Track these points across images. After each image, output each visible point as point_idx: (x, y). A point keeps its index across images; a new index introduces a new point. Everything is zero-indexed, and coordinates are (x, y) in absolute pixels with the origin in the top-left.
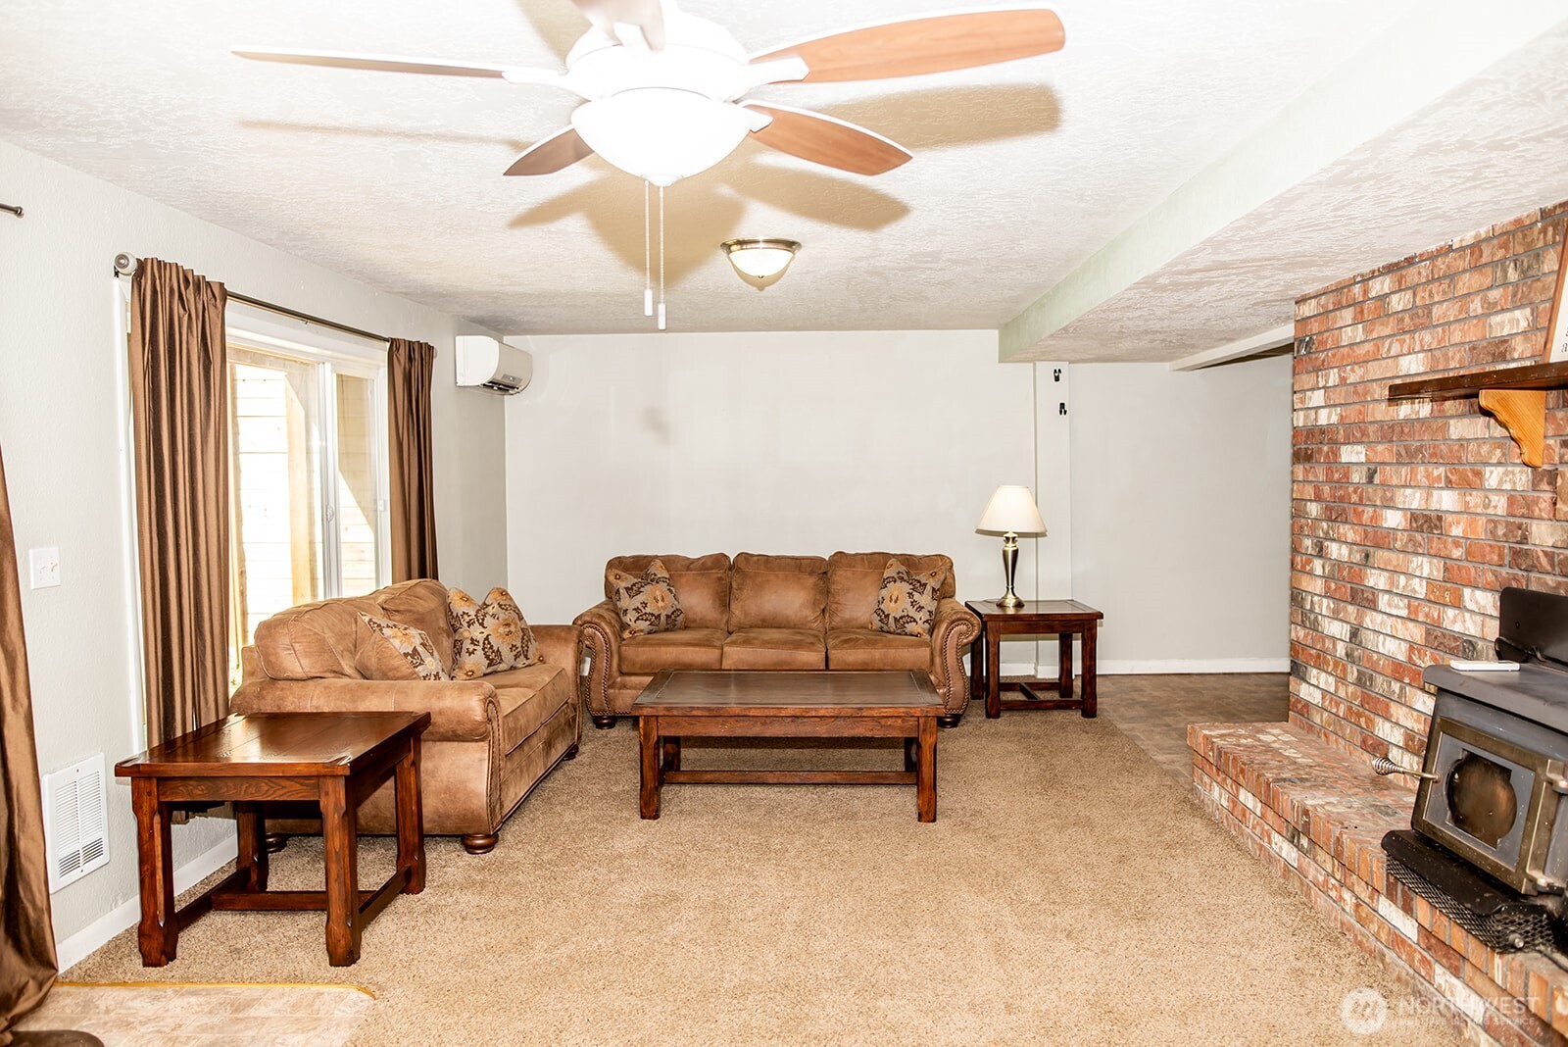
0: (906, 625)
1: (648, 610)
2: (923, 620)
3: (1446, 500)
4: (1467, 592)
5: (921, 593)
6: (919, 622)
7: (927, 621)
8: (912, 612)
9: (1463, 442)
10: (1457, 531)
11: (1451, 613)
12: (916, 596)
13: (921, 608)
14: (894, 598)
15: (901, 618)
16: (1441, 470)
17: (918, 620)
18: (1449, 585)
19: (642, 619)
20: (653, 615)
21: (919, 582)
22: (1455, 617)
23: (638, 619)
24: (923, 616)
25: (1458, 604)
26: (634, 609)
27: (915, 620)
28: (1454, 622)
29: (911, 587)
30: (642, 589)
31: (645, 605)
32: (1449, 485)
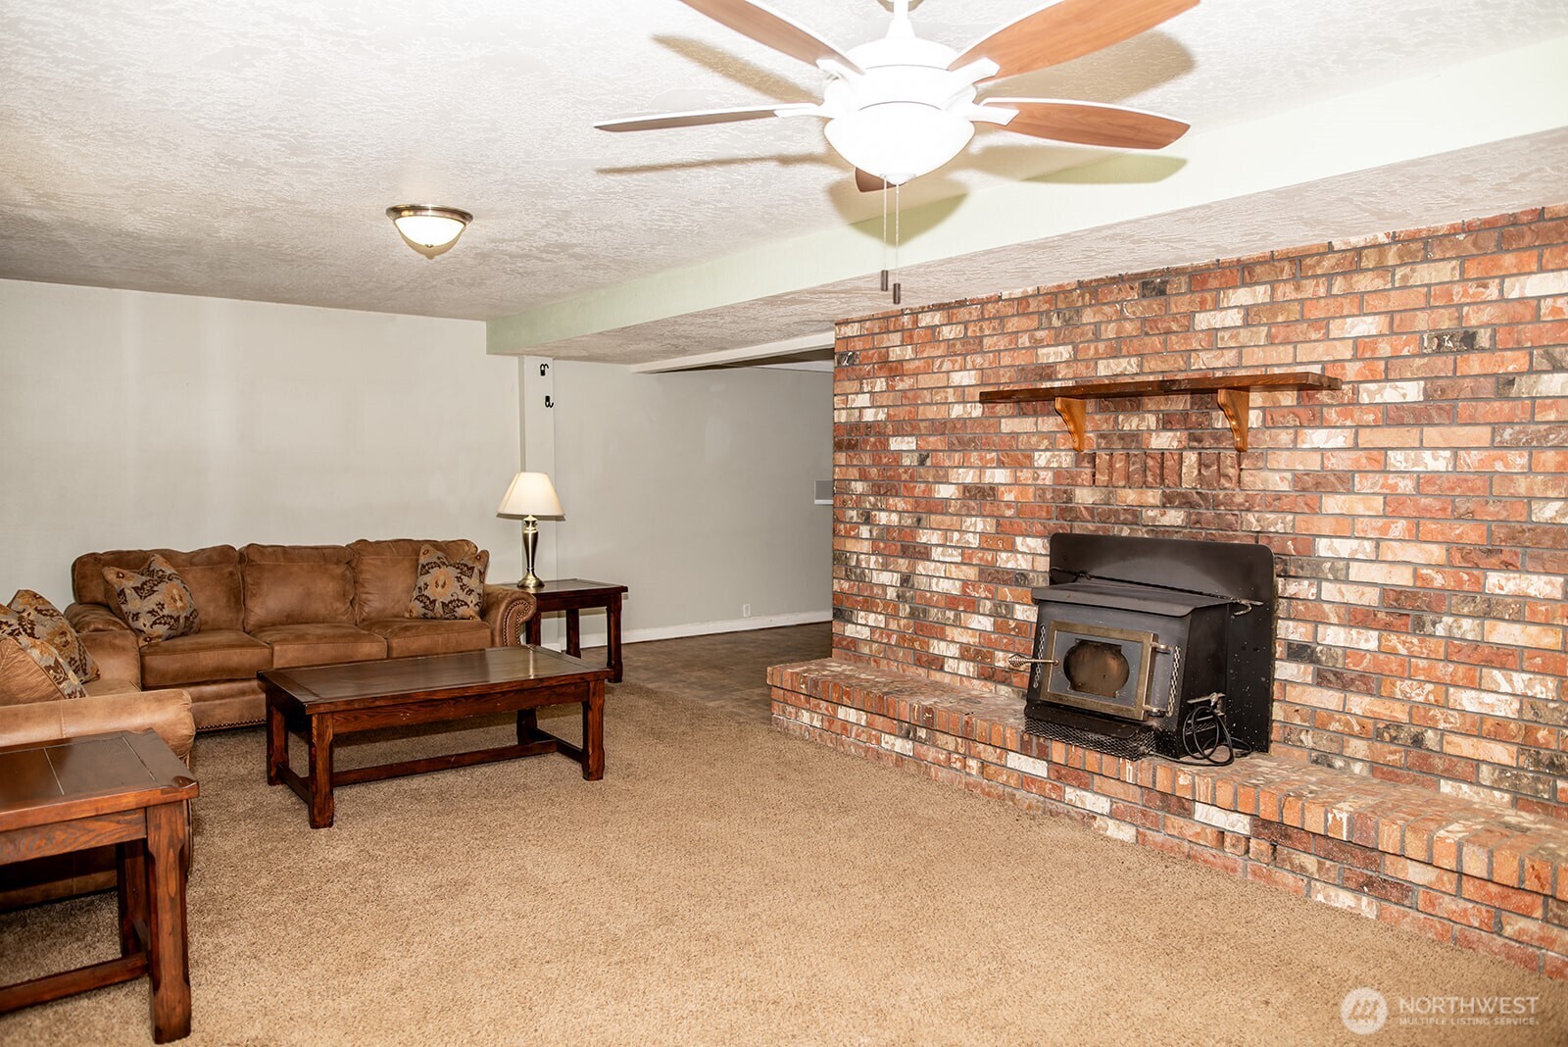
0: (457, 609)
1: (166, 612)
2: (474, 602)
3: (1000, 476)
4: (1019, 540)
5: (470, 577)
6: (471, 605)
7: (477, 604)
8: (462, 596)
9: (1014, 435)
10: (1009, 497)
11: (1004, 555)
12: (465, 579)
13: (471, 591)
14: (440, 583)
15: (451, 602)
16: (994, 454)
17: (469, 603)
18: (1001, 536)
19: (160, 623)
20: (172, 617)
21: (465, 565)
22: (1008, 558)
23: (155, 623)
24: (473, 599)
25: (1012, 549)
26: (149, 612)
27: (466, 604)
28: (1007, 561)
29: (459, 571)
30: (155, 588)
31: (161, 606)
32: (1001, 464)
